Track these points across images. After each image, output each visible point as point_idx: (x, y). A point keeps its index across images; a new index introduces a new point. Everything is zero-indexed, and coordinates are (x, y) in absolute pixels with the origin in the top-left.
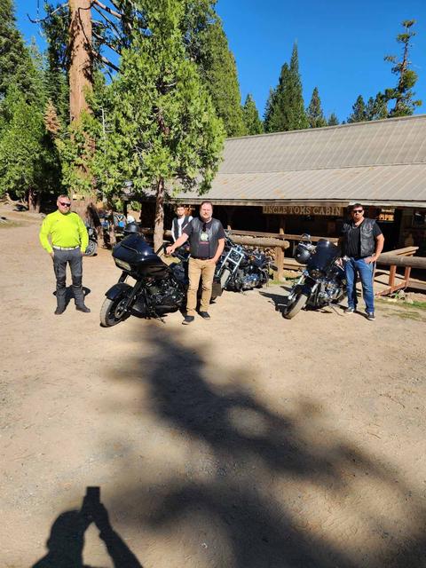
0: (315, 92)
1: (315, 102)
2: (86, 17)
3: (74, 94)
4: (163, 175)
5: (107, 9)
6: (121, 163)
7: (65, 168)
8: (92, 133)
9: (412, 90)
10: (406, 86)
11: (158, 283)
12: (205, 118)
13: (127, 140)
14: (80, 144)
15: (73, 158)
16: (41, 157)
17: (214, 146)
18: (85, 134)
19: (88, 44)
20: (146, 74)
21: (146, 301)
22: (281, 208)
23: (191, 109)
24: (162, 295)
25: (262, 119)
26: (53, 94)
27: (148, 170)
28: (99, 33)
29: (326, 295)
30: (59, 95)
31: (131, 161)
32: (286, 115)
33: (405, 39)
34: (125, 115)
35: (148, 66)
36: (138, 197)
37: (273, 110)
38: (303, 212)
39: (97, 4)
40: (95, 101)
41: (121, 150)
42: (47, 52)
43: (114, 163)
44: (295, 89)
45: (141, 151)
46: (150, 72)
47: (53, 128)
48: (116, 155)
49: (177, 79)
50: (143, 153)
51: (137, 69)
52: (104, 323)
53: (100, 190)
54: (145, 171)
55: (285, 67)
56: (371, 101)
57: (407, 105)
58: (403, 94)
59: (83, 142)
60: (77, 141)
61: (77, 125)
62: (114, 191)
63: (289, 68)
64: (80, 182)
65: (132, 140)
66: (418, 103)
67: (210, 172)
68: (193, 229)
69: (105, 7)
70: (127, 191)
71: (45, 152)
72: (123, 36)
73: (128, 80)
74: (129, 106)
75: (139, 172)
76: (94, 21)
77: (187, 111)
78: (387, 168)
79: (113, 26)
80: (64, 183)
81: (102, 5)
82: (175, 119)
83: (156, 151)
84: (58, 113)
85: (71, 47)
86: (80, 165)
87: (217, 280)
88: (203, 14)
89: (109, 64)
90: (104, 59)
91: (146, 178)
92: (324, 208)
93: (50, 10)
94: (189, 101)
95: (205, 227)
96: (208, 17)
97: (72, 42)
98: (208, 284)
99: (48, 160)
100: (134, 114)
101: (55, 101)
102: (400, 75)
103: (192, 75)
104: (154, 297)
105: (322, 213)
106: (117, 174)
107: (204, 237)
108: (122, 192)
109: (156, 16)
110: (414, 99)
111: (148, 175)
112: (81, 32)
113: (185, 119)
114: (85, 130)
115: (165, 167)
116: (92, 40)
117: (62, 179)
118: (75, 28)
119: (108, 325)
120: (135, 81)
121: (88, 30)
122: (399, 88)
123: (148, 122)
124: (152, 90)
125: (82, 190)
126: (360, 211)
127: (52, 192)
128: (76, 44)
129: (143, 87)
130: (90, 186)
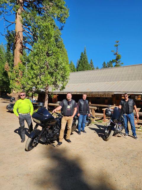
0: (91, 61)
1: (91, 63)
2: (21, 34)
3: (16, 58)
4: (48, 84)
5: (28, 32)
6: (33, 80)
7: (11, 82)
8: (22, 70)
9: (120, 60)
10: (118, 59)
11: (51, 128)
12: (63, 65)
13: (35, 72)
14: (17, 74)
15: (14, 78)
16: (2, 79)
17: (66, 74)
18: (19, 70)
19: (22, 43)
20: (43, 50)
21: (46, 137)
22: (90, 95)
23: (59, 62)
24: (53, 133)
25: (76, 68)
26: (8, 60)
27: (43, 82)
28: (25, 40)
29: (119, 130)
30: (10, 60)
31: (36, 79)
32: (83, 67)
33: (117, 46)
34: (35, 64)
35: (43, 48)
36: (38, 92)
37: (79, 65)
38: (97, 96)
39: (25, 31)
40: (23, 59)
41: (33, 75)
42: (7, 45)
43: (30, 80)
44: (86, 59)
45: (40, 76)
46: (44, 50)
47: (7, 70)
48: (31, 77)
49: (53, 52)
50: (41, 76)
51: (40, 49)
52: (27, 149)
53: (24, 89)
54: (42, 83)
55: (82, 53)
56: (108, 63)
57: (119, 64)
58: (118, 61)
59: (19, 73)
60: (16, 73)
61: (16, 67)
62: (29, 89)
63: (83, 53)
64: (17, 86)
65: (37, 72)
66: (122, 64)
67: (65, 83)
68: (64, 104)
69: (27, 32)
70: (34, 90)
71: (4, 77)
72: (33, 41)
73: (36, 52)
74: (37, 60)
75: (40, 82)
76: (24, 36)
77: (57, 62)
78: (124, 81)
79: (30, 38)
80: (10, 87)
81: (26, 31)
82: (53, 65)
83: (46, 76)
84: (9, 65)
85: (16, 43)
86: (17, 81)
87: (74, 124)
88: (57, 38)
89: (29, 49)
90: (27, 47)
91: (42, 85)
92: (105, 95)
93: (9, 32)
94: (58, 59)
95: (69, 103)
96: (59, 38)
97: (16, 42)
98: (70, 127)
99: (5, 80)
100: (38, 63)
101: (8, 62)
102: (116, 56)
103: (59, 51)
104: (50, 134)
105: (104, 96)
106: (31, 84)
107: (69, 107)
108: (32, 90)
109: (46, 33)
110: (121, 62)
111: (43, 84)
112: (19, 39)
113: (56, 65)
114: (19, 69)
115: (49, 81)
116: (23, 42)
117: (10, 86)
118: (17, 37)
119: (29, 150)
120: (39, 53)
121: (22, 39)
122: (116, 59)
123: (43, 66)
124: (45, 55)
125: (17, 90)
126: (127, 96)
127: (5, 91)
128: (17, 42)
129: (41, 54)
130: (20, 88)
